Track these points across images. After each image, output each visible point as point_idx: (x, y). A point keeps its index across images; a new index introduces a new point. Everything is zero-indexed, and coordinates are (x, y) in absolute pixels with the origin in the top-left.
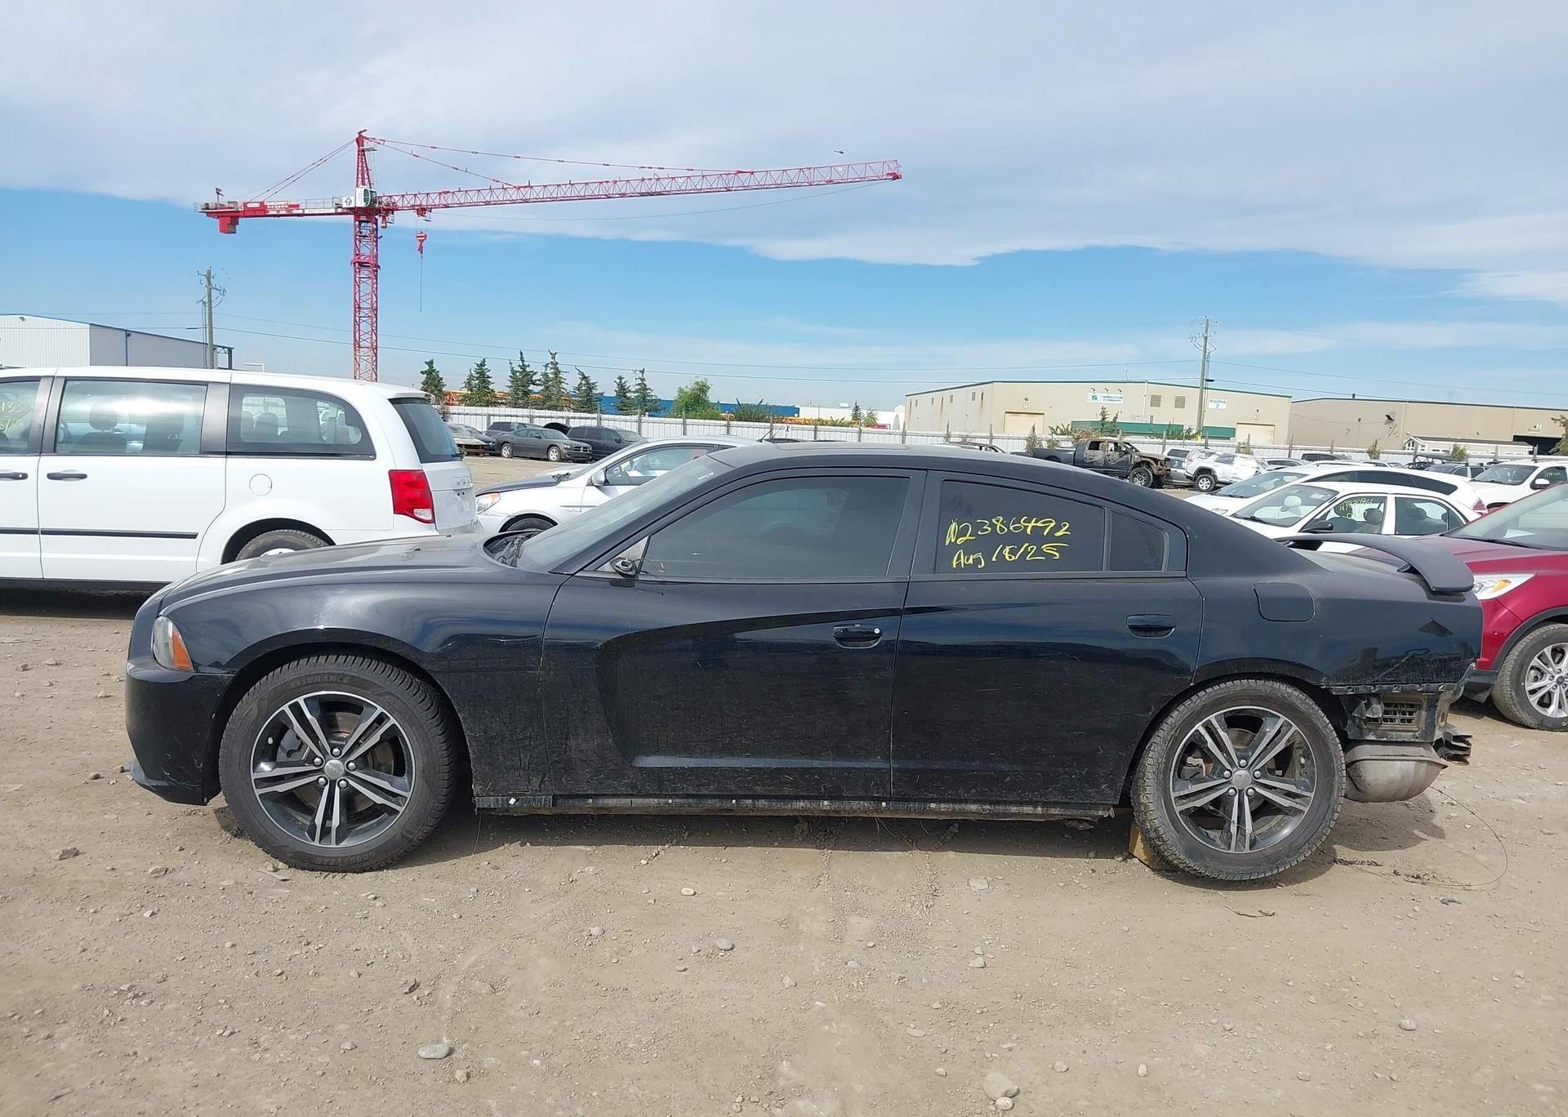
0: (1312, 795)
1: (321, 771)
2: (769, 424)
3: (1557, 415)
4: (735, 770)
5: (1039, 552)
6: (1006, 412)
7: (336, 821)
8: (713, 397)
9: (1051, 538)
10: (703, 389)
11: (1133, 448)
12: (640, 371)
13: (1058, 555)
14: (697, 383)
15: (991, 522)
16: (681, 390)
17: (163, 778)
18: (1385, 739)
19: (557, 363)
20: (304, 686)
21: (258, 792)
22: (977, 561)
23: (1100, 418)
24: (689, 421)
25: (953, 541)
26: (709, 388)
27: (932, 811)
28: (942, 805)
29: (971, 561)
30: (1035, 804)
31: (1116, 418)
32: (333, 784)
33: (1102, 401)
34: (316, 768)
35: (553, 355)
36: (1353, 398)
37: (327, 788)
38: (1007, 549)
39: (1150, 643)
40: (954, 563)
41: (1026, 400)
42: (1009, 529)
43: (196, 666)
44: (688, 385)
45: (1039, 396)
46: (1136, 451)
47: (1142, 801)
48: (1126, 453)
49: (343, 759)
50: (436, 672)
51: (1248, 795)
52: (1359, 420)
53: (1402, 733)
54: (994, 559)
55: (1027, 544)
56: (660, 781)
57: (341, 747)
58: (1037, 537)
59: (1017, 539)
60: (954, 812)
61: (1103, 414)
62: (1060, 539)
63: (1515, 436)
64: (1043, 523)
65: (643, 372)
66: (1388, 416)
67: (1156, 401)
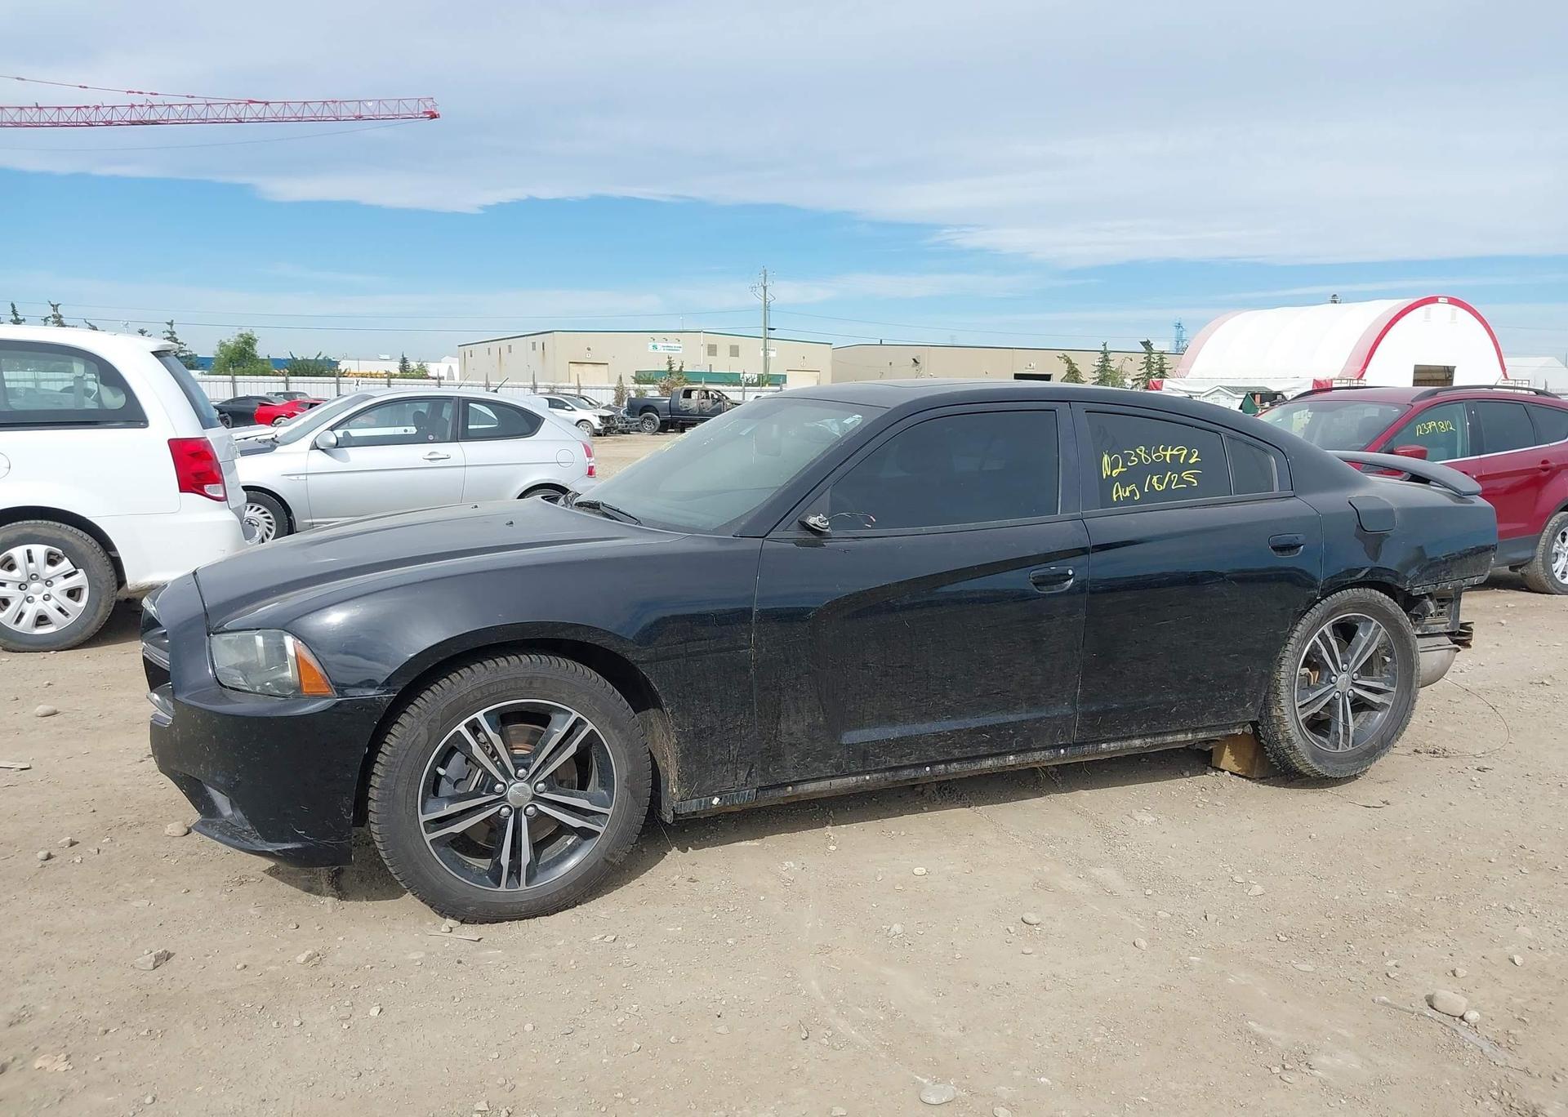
0: (1394, 689)
1: (504, 799)
2: (335, 379)
4: (938, 735)
5: (1181, 480)
6: (570, 363)
7: (526, 856)
8: (262, 351)
9: (1187, 466)
10: (249, 342)
11: (723, 395)
12: (168, 323)
13: (1195, 481)
14: (241, 336)
15: (1136, 452)
16: (222, 344)
17: (295, 838)
18: (1427, 633)
19: (61, 316)
20: (486, 697)
21: (428, 838)
22: (1133, 493)
23: (666, 368)
24: (238, 378)
25: (1109, 474)
26: (256, 340)
27: (1103, 752)
28: (1112, 745)
29: (1128, 494)
30: (1185, 731)
31: (681, 367)
32: (518, 810)
33: (662, 351)
34: (498, 797)
35: (55, 307)
36: (881, 344)
37: (511, 818)
38: (1155, 479)
39: (1286, 560)
40: (1115, 497)
41: (589, 349)
42: (1151, 458)
43: (341, 688)
44: (231, 338)
45: (602, 346)
46: (727, 398)
47: (1274, 714)
48: (719, 400)
49: (529, 782)
50: (642, 662)
51: (1349, 697)
52: (891, 364)
53: (1438, 625)
54: (1146, 490)
55: (1169, 473)
56: (863, 756)
57: (527, 767)
58: (1176, 466)
59: (1160, 468)
60: (1121, 750)
61: (670, 363)
62: (1195, 466)
64: (1177, 451)
65: (171, 324)
66: (914, 360)
67: (712, 350)
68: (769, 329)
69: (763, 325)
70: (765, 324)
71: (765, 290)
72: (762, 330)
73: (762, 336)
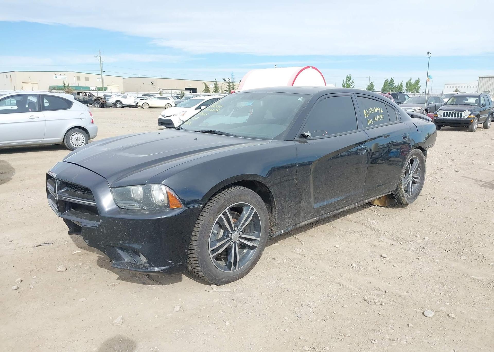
3: (203, 82)
4: (334, 203)
5: (380, 118)
6: (22, 83)
7: (238, 258)
11: (92, 94)
13: (383, 118)
15: (370, 109)
17: (167, 264)
21: (211, 256)
23: (63, 85)
25: (366, 116)
27: (365, 202)
29: (371, 122)
31: (68, 84)
32: (235, 242)
33: (59, 79)
34: (230, 238)
36: (139, 77)
37: (233, 245)
38: (375, 118)
40: (368, 123)
41: (29, 78)
42: (373, 111)
43: (186, 204)
45: (34, 77)
46: (93, 95)
48: (91, 96)
49: (238, 232)
51: (412, 181)
52: (144, 84)
54: (374, 121)
55: (378, 116)
56: (318, 211)
57: (238, 227)
58: (379, 113)
59: (376, 114)
61: (64, 83)
63: (185, 88)
64: (378, 109)
66: (152, 83)
67: (78, 78)
68: (103, 71)
69: (100, 70)
70: (101, 69)
71: (100, 58)
72: (100, 71)
73: (101, 74)
